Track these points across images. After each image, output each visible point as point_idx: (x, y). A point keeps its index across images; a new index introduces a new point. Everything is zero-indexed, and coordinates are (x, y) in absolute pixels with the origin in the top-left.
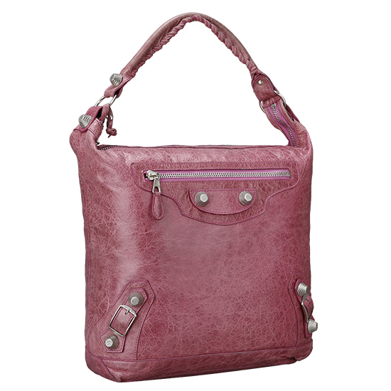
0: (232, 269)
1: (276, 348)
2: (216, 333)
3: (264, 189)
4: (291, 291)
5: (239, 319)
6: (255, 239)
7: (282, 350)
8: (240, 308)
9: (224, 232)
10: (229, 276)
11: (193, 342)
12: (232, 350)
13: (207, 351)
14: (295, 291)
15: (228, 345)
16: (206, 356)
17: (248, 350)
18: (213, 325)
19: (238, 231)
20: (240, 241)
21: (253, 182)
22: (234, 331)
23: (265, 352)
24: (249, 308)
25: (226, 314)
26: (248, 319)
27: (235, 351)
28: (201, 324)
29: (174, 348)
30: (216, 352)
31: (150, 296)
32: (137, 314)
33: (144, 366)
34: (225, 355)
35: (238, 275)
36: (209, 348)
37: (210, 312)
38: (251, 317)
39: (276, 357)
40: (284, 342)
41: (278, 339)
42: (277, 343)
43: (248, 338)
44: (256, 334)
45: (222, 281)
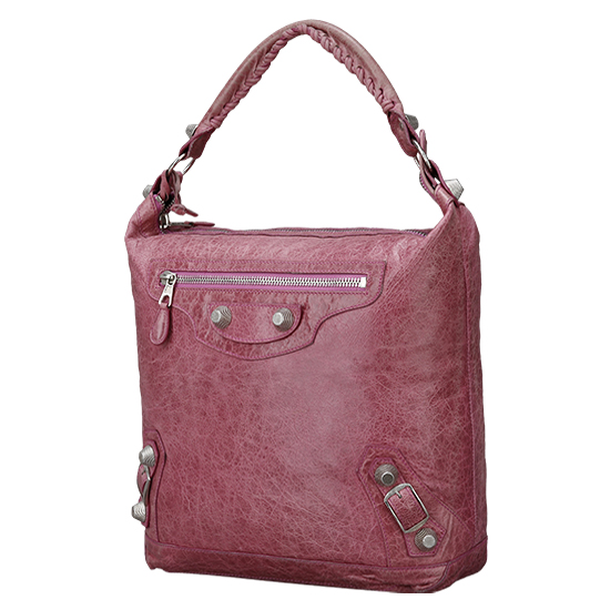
0: (260, 428)
1: (346, 563)
2: (243, 522)
4: (364, 475)
5: (274, 508)
7: (361, 568)
10: (257, 438)
11: (216, 531)
12: (275, 552)
13: (241, 548)
14: (371, 477)
15: (267, 545)
16: (242, 555)
17: (300, 558)
18: (237, 511)
22: (268, 524)
23: (332, 565)
27: (280, 555)
28: (222, 506)
30: (253, 552)
31: (161, 454)
33: (166, 554)
34: (270, 558)
36: (241, 543)
37: (232, 490)
39: (356, 577)
40: (357, 555)
41: (344, 549)
42: (346, 556)
43: (293, 540)
44: (303, 536)
45: (245, 445)
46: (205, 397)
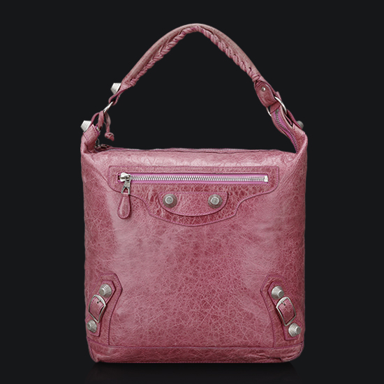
0: (198, 268)
1: (249, 347)
2: (181, 327)
3: (236, 193)
4: (265, 293)
5: (206, 316)
6: (224, 241)
7: (257, 349)
8: (207, 306)
9: (190, 233)
10: (195, 274)
11: (159, 334)
12: (201, 344)
13: (175, 344)
14: (269, 294)
15: (196, 340)
16: (176, 348)
17: (218, 346)
18: (178, 320)
19: (205, 233)
20: (207, 242)
21: (226, 186)
22: (200, 327)
23: (238, 349)
24: (216, 306)
25: (192, 310)
26: (214, 317)
27: (204, 346)
28: (166, 318)
29: (141, 338)
30: (184, 346)
31: (117, 288)
32: (107, 304)
33: (115, 352)
34: (195, 349)
35: (205, 274)
36: (177, 341)
37: (175, 307)
38: (218, 315)
39: (252, 355)
40: (257, 342)
41: (250, 338)
42: (250, 342)
43: (216, 335)
44: (224, 332)
45: (187, 279)
46: (157, 250)
